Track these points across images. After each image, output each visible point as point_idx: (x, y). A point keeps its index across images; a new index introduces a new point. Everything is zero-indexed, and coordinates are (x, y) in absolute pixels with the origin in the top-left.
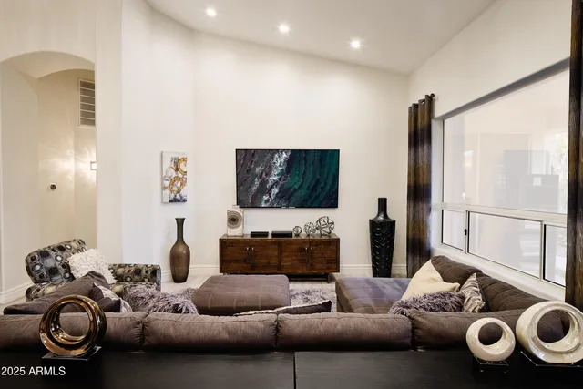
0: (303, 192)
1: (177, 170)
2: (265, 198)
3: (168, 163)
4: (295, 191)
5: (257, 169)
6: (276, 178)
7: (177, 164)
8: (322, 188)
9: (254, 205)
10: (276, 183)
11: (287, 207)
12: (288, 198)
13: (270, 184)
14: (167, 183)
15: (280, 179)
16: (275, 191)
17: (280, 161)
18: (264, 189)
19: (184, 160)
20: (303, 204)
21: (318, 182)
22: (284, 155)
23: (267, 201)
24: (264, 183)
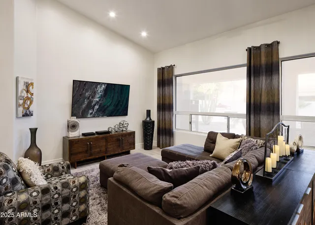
0: (111, 108)
1: (28, 91)
2: (90, 111)
3: (21, 86)
4: (108, 107)
5: (87, 94)
6: (98, 100)
7: (28, 86)
8: (121, 106)
9: (83, 115)
10: (97, 102)
11: (103, 116)
12: (105, 111)
13: (94, 103)
14: (21, 102)
15: (100, 100)
16: (97, 107)
17: (101, 89)
18: (90, 106)
19: (32, 84)
20: (112, 114)
21: (119, 101)
22: (103, 86)
23: (91, 114)
24: (90, 102)
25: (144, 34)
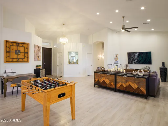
0: (142, 61)
1: (116, 57)
2: (134, 62)
3: (115, 56)
4: (141, 60)
5: (132, 56)
6: (136, 58)
7: (116, 56)
8: (147, 60)
9: (132, 63)
10: (136, 59)
11: (139, 64)
12: (139, 62)
13: (135, 59)
14: (115, 59)
15: (137, 58)
16: (136, 60)
17: (137, 55)
19: (118, 55)
20: (143, 63)
21: (146, 59)
22: (138, 53)
23: (134, 63)
24: (133, 59)
25: (153, 30)
